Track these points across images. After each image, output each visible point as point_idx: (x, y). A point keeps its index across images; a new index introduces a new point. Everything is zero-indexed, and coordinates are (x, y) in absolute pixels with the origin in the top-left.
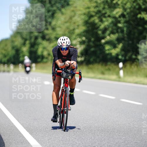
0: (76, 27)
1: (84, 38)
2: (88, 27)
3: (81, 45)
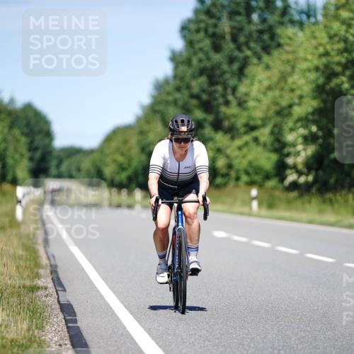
0: (296, 101)
1: (314, 129)
2: (324, 101)
3: (307, 145)
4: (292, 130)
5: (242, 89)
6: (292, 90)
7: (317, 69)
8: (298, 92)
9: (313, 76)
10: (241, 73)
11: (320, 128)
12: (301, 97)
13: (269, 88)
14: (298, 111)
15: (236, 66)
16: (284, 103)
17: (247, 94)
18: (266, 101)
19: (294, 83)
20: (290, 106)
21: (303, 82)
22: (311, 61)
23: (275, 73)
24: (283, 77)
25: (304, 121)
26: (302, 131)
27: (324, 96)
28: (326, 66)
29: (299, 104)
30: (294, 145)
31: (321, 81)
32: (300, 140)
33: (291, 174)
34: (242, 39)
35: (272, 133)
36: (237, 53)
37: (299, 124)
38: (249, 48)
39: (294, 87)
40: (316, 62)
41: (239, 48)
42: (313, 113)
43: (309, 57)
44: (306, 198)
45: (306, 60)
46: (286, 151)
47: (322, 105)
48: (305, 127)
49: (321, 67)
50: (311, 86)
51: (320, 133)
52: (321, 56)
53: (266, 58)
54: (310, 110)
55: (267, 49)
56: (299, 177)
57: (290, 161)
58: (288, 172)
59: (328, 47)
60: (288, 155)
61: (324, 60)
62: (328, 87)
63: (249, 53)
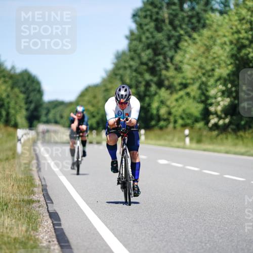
1: (229, 86)
3: (224, 97)
5: (178, 58)
6: (214, 58)
7: (231, 43)
9: (228, 48)
10: (176, 47)
11: (233, 85)
14: (218, 72)
15: (172, 42)
16: (209, 68)
17: (181, 62)
19: (215, 53)
20: (213, 70)
21: (222, 52)
24: (208, 48)
26: (221, 87)
27: (237, 62)
29: (219, 68)
30: (215, 97)
32: (220, 94)
33: (213, 118)
34: (177, 22)
35: (200, 88)
36: (173, 33)
37: (219, 82)
38: (182, 29)
39: (215, 56)
40: (231, 38)
41: (175, 28)
43: (227, 34)
44: (224, 136)
45: (225, 36)
46: (209, 101)
47: (234, 69)
49: (235, 42)
51: (233, 89)
52: (234, 33)
53: (195, 35)
55: (195, 29)
56: (219, 121)
57: (212, 109)
58: (211, 117)
59: (239, 27)
60: (211, 104)
61: (236, 36)
62: (239, 56)
63: (182, 32)
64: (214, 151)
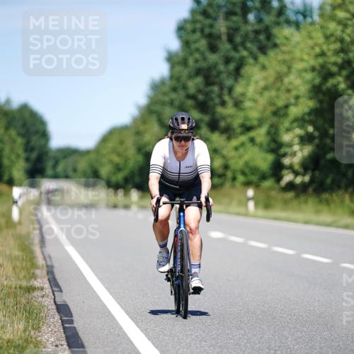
0: (293, 101)
1: (310, 129)
2: (321, 102)
3: (304, 144)
4: (288, 130)
5: (239, 89)
6: (288, 91)
7: (313, 69)
8: (294, 93)
9: (309, 76)
10: (237, 73)
11: (316, 128)
12: (297, 98)
13: (266, 88)
14: (295, 111)
15: (232, 66)
16: (281, 103)
17: (243, 95)
18: (262, 101)
19: (290, 83)
20: (287, 107)
21: (300, 82)
22: (307, 61)
23: (271, 73)
24: (280, 77)
25: (301, 121)
26: (299, 131)
27: (321, 96)
28: (323, 66)
29: (296, 105)
30: (290, 145)
31: (317, 81)
32: (297, 140)
33: (288, 174)
34: (238, 39)
35: (268, 133)
36: (233, 54)
37: (295, 124)
38: (245, 48)
39: (290, 87)
40: (312, 62)
41: (235, 49)
42: (309, 114)
43: (306, 57)
44: (302, 198)
45: (302, 60)
46: (282, 151)
47: (318, 106)
48: (301, 127)
49: (318, 67)
50: (307, 87)
51: (316, 134)
52: (318, 56)
53: (262, 59)
54: (307, 110)
55: (263, 50)
56: (295, 178)
57: (286, 161)
58: (285, 172)
59: (325, 47)
60: (285, 155)
61: (321, 60)
62: (324, 88)
63: (245, 53)
64: (288, 220)
